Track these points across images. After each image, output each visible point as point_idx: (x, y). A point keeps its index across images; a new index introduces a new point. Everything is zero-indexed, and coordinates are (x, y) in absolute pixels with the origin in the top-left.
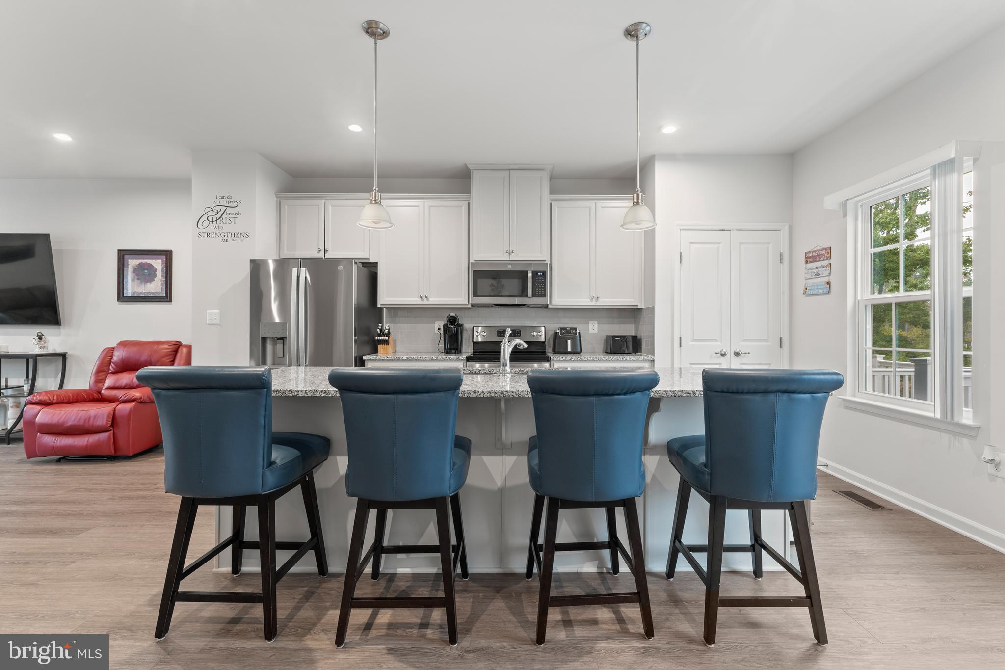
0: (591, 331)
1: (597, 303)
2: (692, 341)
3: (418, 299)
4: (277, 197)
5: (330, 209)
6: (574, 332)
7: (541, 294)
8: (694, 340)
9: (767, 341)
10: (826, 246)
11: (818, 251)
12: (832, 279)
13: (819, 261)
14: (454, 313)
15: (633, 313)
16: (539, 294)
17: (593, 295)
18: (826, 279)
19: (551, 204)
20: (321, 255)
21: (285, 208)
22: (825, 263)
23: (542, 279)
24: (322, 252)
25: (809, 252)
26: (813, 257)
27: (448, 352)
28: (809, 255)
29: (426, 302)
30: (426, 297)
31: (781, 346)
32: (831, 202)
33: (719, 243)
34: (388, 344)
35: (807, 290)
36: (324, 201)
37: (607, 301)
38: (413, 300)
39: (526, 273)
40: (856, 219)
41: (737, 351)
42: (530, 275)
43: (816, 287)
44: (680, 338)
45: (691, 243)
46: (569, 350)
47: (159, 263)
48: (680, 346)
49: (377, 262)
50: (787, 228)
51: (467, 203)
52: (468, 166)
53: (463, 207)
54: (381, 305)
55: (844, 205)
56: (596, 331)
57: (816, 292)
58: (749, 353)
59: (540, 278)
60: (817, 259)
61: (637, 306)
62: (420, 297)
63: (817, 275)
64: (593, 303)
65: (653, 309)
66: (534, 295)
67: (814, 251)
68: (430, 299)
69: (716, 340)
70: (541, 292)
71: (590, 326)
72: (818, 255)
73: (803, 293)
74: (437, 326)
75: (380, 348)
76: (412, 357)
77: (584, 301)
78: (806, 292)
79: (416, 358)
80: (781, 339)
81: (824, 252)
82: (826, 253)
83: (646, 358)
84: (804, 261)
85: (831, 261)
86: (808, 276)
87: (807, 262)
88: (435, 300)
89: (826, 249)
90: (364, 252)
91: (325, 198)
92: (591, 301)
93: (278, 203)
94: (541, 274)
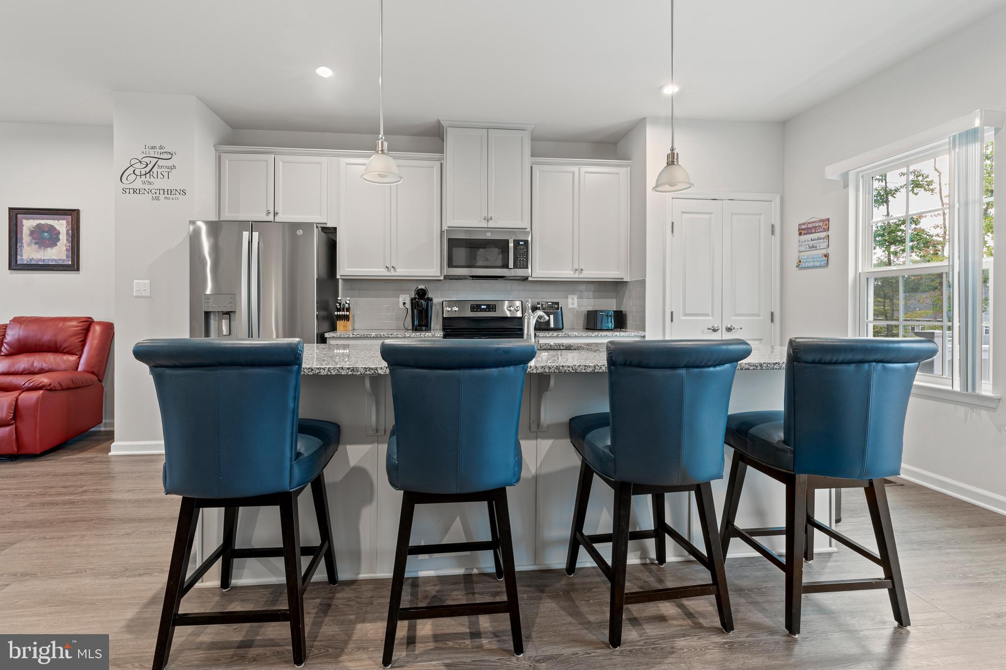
0: (570, 306)
1: (581, 276)
2: (683, 316)
3: (384, 270)
4: (216, 150)
5: (280, 165)
6: (556, 306)
7: (523, 265)
8: (686, 315)
9: (758, 315)
10: (824, 218)
11: (814, 222)
12: (830, 251)
13: (815, 232)
14: (423, 285)
15: (616, 286)
16: (520, 265)
17: (576, 267)
18: (824, 252)
19: (532, 167)
20: (270, 218)
21: (226, 163)
22: (823, 234)
23: (523, 249)
24: (272, 215)
25: (804, 224)
26: (808, 228)
27: (415, 329)
28: (803, 227)
29: (393, 273)
30: (393, 267)
31: (772, 321)
32: (832, 172)
33: (711, 213)
34: (349, 320)
35: (801, 263)
36: (273, 156)
37: (592, 273)
38: (378, 271)
39: (507, 242)
40: (857, 190)
41: (729, 326)
42: (511, 245)
43: (811, 260)
44: (672, 313)
45: (683, 213)
46: (552, 326)
47: (63, 225)
48: (672, 321)
49: (336, 228)
50: (778, 199)
51: (438, 163)
52: (441, 122)
53: (435, 168)
54: (341, 276)
55: (845, 176)
56: (575, 306)
57: (812, 264)
58: (741, 328)
59: (522, 247)
60: (813, 231)
61: (623, 279)
62: (387, 267)
63: (813, 247)
64: (577, 275)
65: (643, 283)
66: (515, 266)
67: (809, 223)
68: (398, 270)
69: (707, 315)
70: (523, 263)
71: (570, 301)
72: (813, 227)
73: (797, 266)
74: (401, 300)
75: (340, 324)
76: (382, 334)
77: (566, 273)
78: (799, 265)
79: (387, 335)
80: (772, 314)
81: (821, 224)
82: (825, 224)
83: (637, 334)
84: (797, 233)
85: (829, 233)
86: (803, 249)
87: (800, 234)
88: (402, 271)
89: (823, 221)
90: (321, 216)
91: (275, 153)
92: (575, 273)
93: (218, 156)
94: (523, 243)
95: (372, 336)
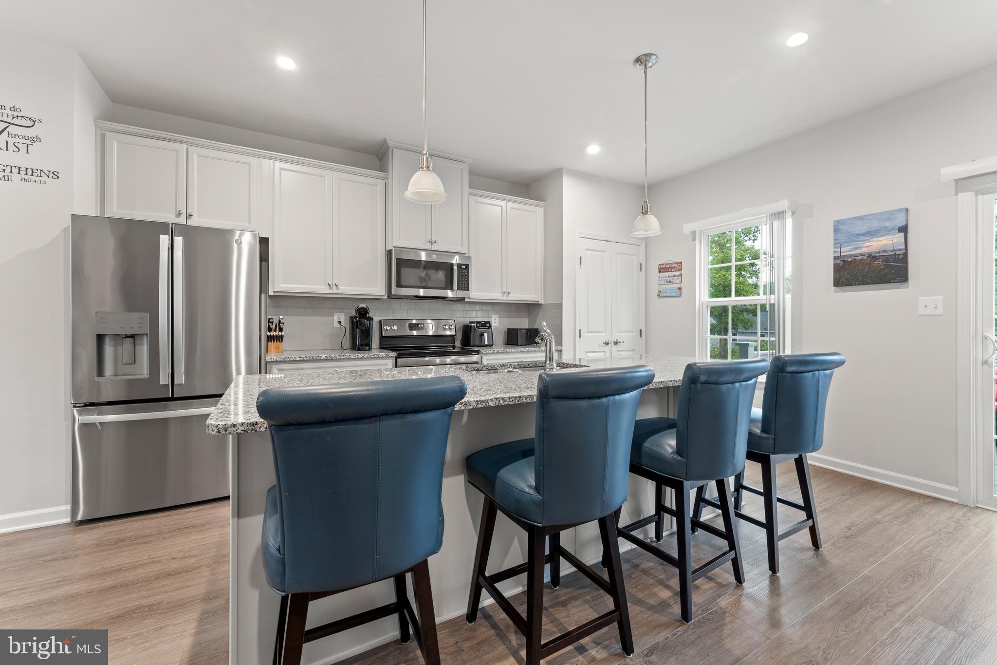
0: (493, 324)
1: (508, 298)
2: (588, 333)
3: (324, 287)
4: (96, 126)
5: (195, 159)
6: (487, 325)
7: (465, 287)
9: (632, 332)
10: (678, 261)
11: (670, 264)
12: (682, 285)
13: (671, 271)
14: (364, 304)
15: (531, 308)
16: (462, 287)
17: (504, 290)
18: (678, 286)
19: (469, 198)
20: (182, 220)
21: (114, 144)
22: (677, 273)
23: (465, 272)
24: (184, 217)
25: (663, 264)
26: (666, 268)
27: (354, 347)
28: (662, 267)
29: (335, 291)
30: (336, 285)
31: (641, 335)
32: (688, 228)
33: (605, 252)
34: (282, 341)
35: (662, 293)
36: (185, 146)
37: (517, 296)
38: (319, 288)
39: (452, 265)
40: (701, 243)
41: (616, 341)
42: (455, 268)
43: (669, 291)
44: (580, 330)
45: (587, 249)
46: (486, 342)
48: (580, 337)
49: (268, 238)
50: (644, 244)
51: (383, 181)
52: (388, 142)
53: (379, 186)
54: (274, 292)
55: (694, 233)
56: (497, 324)
57: (669, 294)
58: (624, 342)
59: (464, 271)
60: (670, 270)
61: (538, 301)
62: (329, 284)
63: (670, 282)
64: (505, 298)
65: (560, 306)
67: (667, 264)
68: (340, 288)
69: (602, 332)
71: (493, 319)
72: (670, 267)
73: (658, 295)
74: (336, 319)
75: (271, 346)
76: (333, 356)
77: (497, 296)
78: (659, 295)
79: (338, 357)
80: (641, 331)
81: (676, 265)
82: (679, 266)
84: (658, 271)
85: (682, 272)
86: (662, 283)
87: (660, 272)
88: (346, 289)
89: (678, 263)
90: (249, 223)
91: (188, 144)
92: (503, 296)
93: (99, 135)
94: (464, 267)
95: (322, 358)
